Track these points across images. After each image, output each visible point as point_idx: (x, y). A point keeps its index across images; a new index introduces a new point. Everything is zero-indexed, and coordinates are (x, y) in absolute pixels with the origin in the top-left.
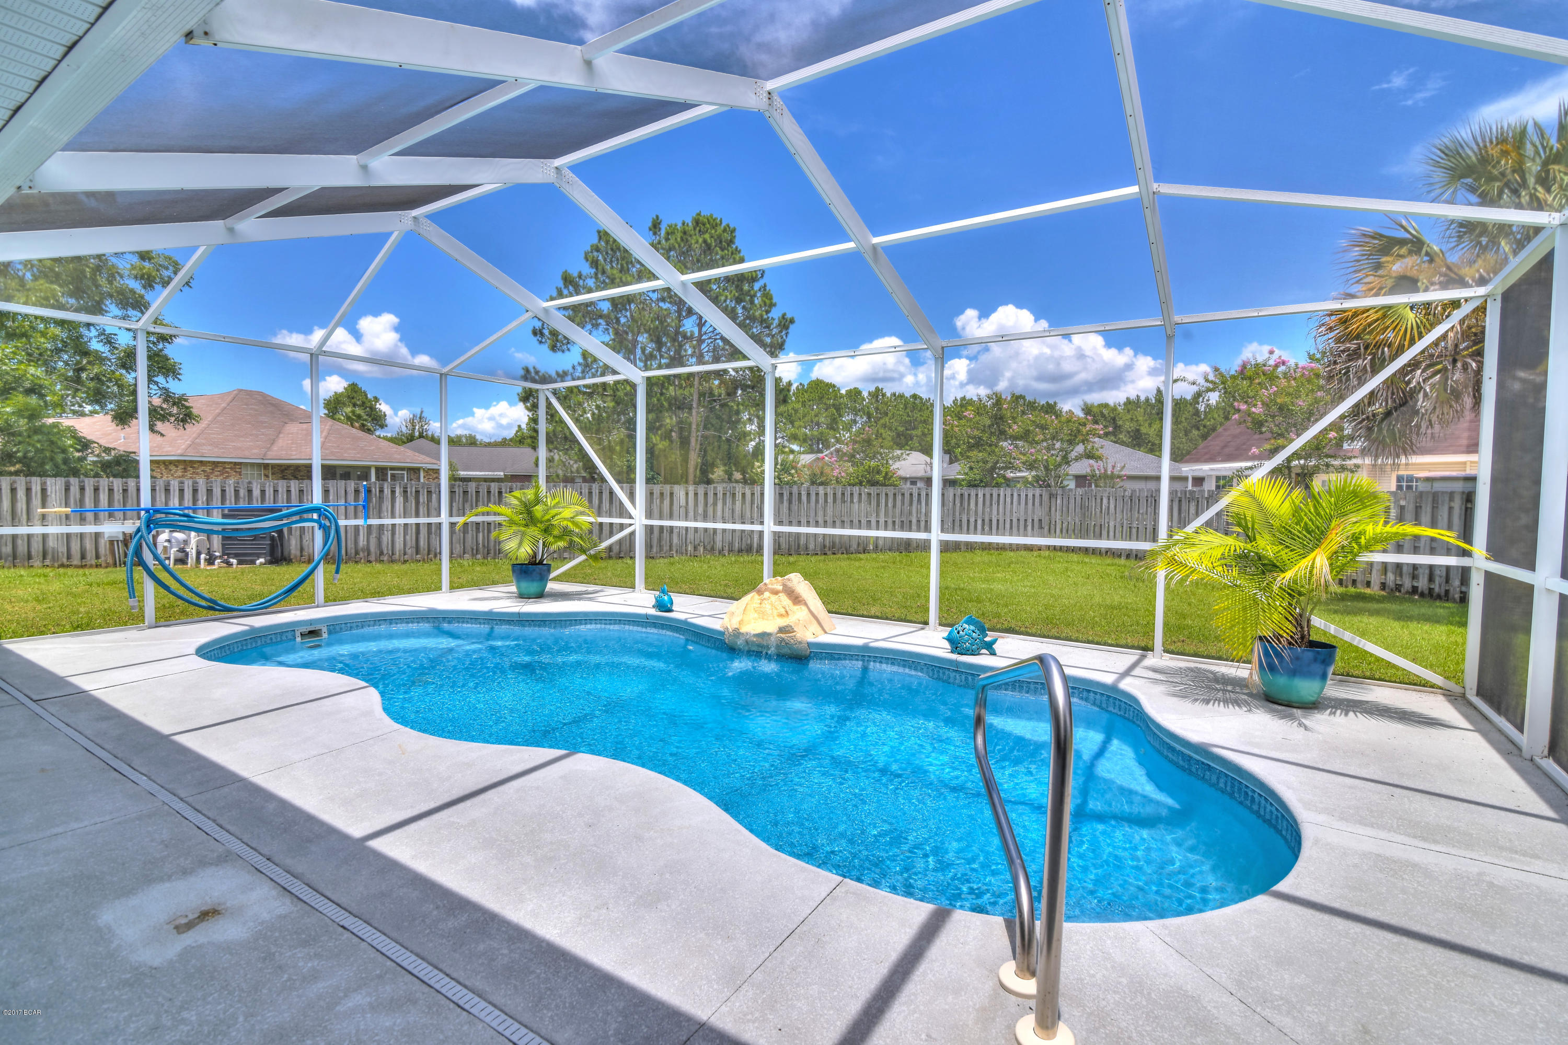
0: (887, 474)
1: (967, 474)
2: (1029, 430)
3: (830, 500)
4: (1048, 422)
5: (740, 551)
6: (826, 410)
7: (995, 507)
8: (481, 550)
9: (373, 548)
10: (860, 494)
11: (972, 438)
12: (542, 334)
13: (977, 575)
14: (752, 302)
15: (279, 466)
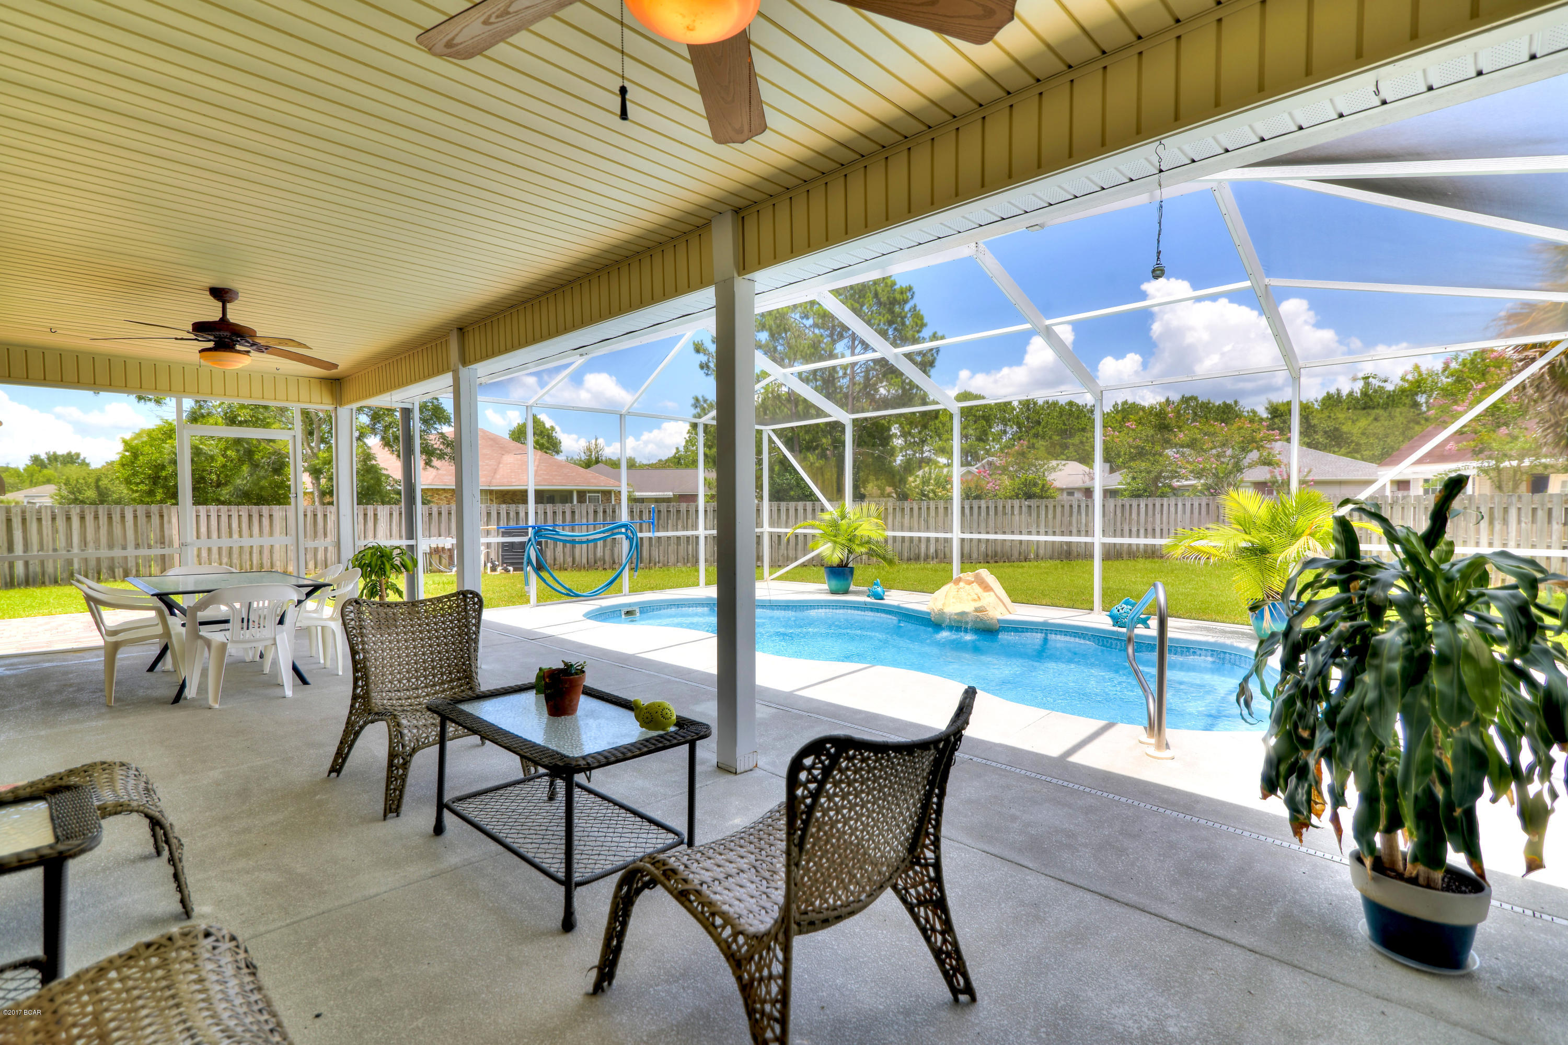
0: (1043, 486)
1: (1129, 484)
2: (1196, 439)
3: (992, 512)
4: (1217, 430)
5: (909, 559)
6: (975, 422)
7: (1158, 516)
8: (691, 559)
9: (607, 558)
10: (1021, 507)
11: (1134, 448)
12: (708, 367)
13: (1138, 579)
14: (903, 324)
15: (501, 491)
